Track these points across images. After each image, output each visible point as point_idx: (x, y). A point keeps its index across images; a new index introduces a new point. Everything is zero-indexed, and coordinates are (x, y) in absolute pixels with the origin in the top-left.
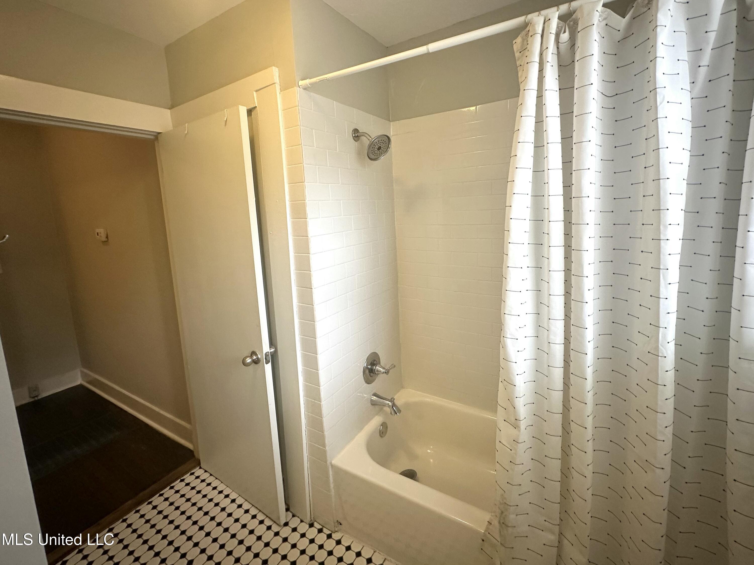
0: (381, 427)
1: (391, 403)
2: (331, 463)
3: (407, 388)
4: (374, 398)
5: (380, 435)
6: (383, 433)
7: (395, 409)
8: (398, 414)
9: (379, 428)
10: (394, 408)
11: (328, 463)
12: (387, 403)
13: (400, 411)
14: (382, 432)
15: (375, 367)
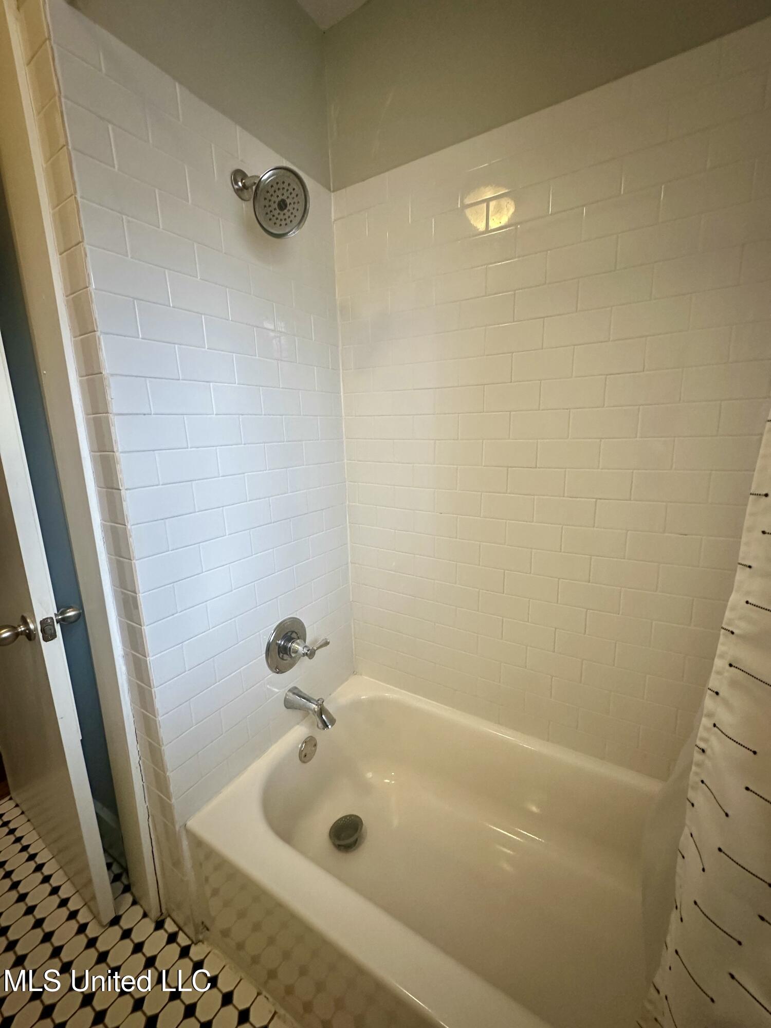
0: (304, 745)
1: (318, 707)
2: (186, 825)
3: (361, 675)
4: (291, 696)
5: (300, 759)
6: (305, 756)
7: (324, 718)
8: (330, 727)
9: (300, 746)
10: (323, 716)
11: (177, 828)
12: (313, 708)
13: (333, 722)
14: (303, 754)
15: (290, 644)
